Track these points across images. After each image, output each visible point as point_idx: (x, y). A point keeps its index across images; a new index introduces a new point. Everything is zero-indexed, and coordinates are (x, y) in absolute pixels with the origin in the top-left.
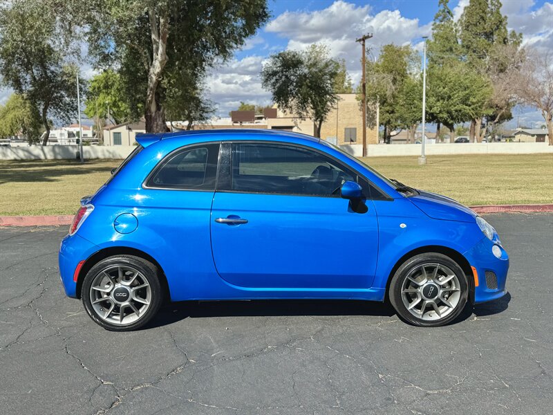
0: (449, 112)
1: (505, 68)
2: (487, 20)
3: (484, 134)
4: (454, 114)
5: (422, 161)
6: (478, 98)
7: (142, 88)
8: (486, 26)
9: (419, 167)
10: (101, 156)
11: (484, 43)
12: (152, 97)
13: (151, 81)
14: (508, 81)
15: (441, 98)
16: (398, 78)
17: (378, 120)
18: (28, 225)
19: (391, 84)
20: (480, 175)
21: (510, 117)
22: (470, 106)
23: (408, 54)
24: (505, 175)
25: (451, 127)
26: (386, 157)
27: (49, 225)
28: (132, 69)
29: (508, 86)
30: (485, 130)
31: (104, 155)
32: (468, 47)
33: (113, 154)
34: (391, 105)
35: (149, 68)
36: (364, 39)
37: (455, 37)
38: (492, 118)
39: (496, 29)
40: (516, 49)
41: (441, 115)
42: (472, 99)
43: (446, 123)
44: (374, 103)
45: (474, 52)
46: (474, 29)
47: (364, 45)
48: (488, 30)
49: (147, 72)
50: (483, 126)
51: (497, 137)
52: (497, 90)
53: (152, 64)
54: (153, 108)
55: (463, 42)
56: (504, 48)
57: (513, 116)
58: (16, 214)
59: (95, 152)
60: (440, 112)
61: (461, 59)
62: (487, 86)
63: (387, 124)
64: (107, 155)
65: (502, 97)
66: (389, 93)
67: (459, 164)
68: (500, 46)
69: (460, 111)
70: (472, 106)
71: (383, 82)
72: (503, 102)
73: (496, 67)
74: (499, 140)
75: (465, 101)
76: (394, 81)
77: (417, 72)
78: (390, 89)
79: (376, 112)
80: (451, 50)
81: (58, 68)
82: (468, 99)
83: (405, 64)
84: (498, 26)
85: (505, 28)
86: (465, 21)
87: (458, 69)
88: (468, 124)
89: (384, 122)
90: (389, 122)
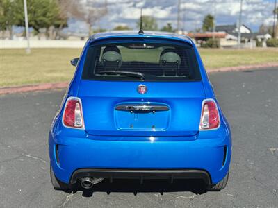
0: (36, 21)
4: (39, 22)
6: (52, 13)
21: (67, 26)
22: (47, 18)
25: (37, 30)
30: (55, 33)
38: (58, 26)
65: (64, 14)
69: (42, 21)
82: (46, 14)
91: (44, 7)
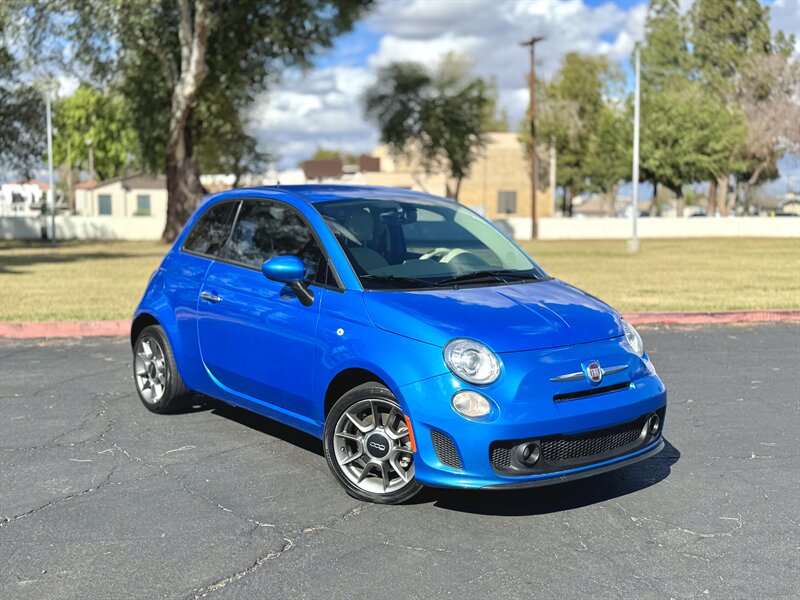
0: (675, 166)
1: (768, 93)
2: (737, 13)
3: (732, 202)
4: (683, 169)
5: (633, 247)
6: (724, 142)
7: (161, 118)
8: (734, 22)
9: (628, 256)
10: (80, 234)
11: (731, 51)
12: (179, 134)
13: (178, 108)
14: (772, 113)
15: (661, 141)
16: (589, 108)
17: (553, 178)
18: (30, 336)
19: (576, 118)
20: (731, 269)
21: (774, 175)
22: (709, 155)
23: (605, 68)
24: (772, 269)
25: (678, 190)
26: (570, 241)
27: (64, 335)
28: (146, 87)
29: (772, 124)
30: (733, 197)
31: (85, 231)
32: (704, 57)
33: (103, 230)
34: (576, 153)
35: (174, 86)
36: (533, 42)
37: (683, 39)
38: (744, 177)
39: (751, 29)
40: (786, 62)
41: (661, 172)
42: (713, 145)
43: (669, 185)
44: (548, 149)
45: (715, 64)
46: (715, 26)
47: (532, 52)
48: (738, 29)
49: (170, 93)
50: (730, 189)
51: (752, 209)
52: (754, 129)
53: (179, 79)
54: (180, 153)
55: (695, 48)
56: (766, 59)
57: (781, 172)
58: (9, 318)
59: (71, 227)
60: (660, 166)
61: (693, 76)
62: (739, 123)
63: (568, 184)
64: (92, 233)
65: (763, 142)
66: (572, 133)
67: (694, 252)
68: (759, 57)
69: (694, 164)
70: (715, 157)
71: (564, 115)
72: (765, 151)
73: (752, 91)
74: (756, 214)
75: (701, 149)
76: (582, 112)
77: (620, 98)
78: (574, 126)
79: (549, 164)
80: (676, 61)
81: (11, 84)
82: (706, 145)
83: (600, 85)
84: (755, 23)
85: (766, 26)
86: (700, 14)
87: (688, 94)
88: (705, 186)
89: (563, 181)
90: (570, 183)
91: (702, 128)
